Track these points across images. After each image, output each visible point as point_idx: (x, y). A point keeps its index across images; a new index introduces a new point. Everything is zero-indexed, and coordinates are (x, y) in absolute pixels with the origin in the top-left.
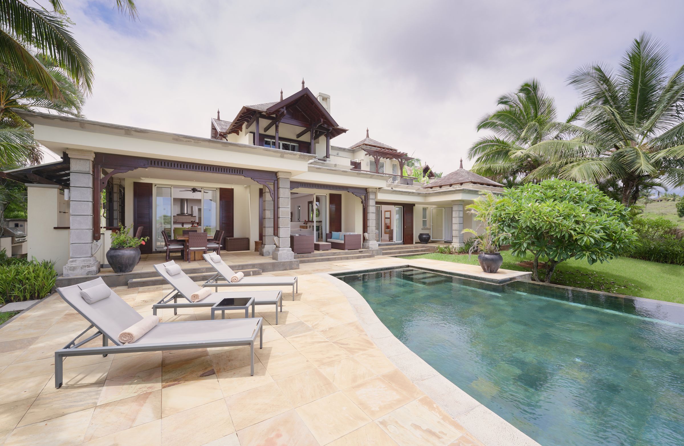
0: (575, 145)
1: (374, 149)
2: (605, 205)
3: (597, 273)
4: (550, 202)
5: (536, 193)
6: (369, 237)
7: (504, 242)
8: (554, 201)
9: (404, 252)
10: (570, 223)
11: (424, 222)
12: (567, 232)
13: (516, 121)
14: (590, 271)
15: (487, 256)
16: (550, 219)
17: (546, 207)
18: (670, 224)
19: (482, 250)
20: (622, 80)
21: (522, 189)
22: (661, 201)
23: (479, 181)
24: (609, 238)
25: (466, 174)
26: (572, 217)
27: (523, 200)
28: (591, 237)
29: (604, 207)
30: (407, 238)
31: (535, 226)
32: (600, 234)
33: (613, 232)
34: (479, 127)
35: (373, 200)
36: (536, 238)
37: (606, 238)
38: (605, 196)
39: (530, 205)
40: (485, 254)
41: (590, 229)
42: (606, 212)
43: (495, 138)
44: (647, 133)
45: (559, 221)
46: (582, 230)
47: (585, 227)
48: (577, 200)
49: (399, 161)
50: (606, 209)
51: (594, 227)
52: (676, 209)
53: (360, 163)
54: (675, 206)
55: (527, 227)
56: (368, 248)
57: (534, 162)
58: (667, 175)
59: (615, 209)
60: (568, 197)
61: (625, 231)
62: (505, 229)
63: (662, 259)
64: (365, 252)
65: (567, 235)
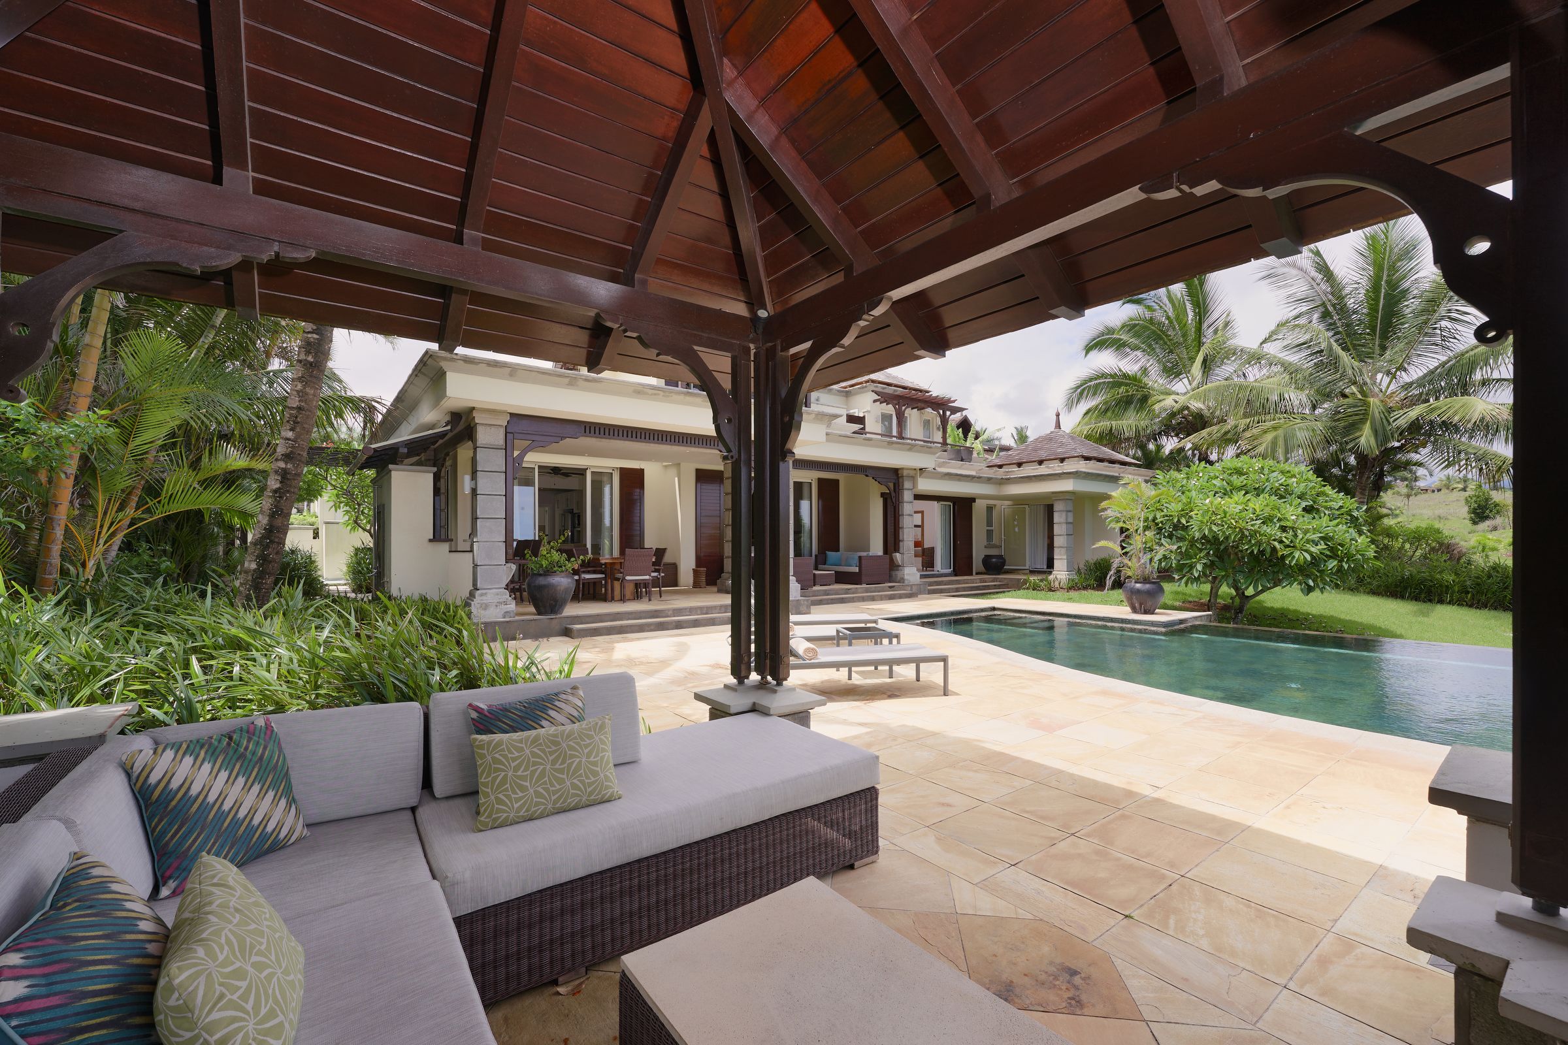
0: (1272, 391)
1: (890, 390)
2: (1326, 502)
3: (1314, 616)
4: (1238, 496)
5: (1214, 482)
6: (903, 560)
7: (1163, 564)
8: (1245, 495)
9: (964, 589)
10: (1272, 530)
11: (990, 534)
12: (1269, 543)
13: (1161, 339)
14: (1302, 613)
15: (1138, 586)
16: (1242, 524)
17: (1233, 504)
18: (1440, 535)
19: (1129, 577)
20: (1356, 277)
21: (1187, 474)
22: (1439, 490)
23: (1095, 455)
24: (1333, 553)
25: (1070, 440)
26: (1275, 520)
27: (1194, 493)
28: (1306, 551)
29: (1324, 504)
30: (961, 564)
31: (1216, 538)
32: (1319, 547)
33: (1339, 544)
34: (1089, 349)
35: (910, 492)
36: (1217, 557)
37: (1328, 553)
38: (1325, 486)
39: (1208, 501)
40: (1136, 582)
41: (1304, 540)
42: (1327, 512)
43: (1120, 370)
44: (1396, 372)
45: (1256, 527)
46: (1291, 542)
47: (1296, 536)
48: (1283, 493)
49: (939, 413)
50: (1326, 508)
51: (1310, 536)
52: (1466, 509)
53: (864, 417)
54: (1464, 502)
55: (1204, 537)
56: (902, 580)
57: (1194, 417)
58: (1429, 448)
59: (1341, 507)
60: (1268, 489)
61: (1357, 541)
62: (1163, 541)
63: (1423, 596)
64: (899, 588)
65: (1268, 550)
